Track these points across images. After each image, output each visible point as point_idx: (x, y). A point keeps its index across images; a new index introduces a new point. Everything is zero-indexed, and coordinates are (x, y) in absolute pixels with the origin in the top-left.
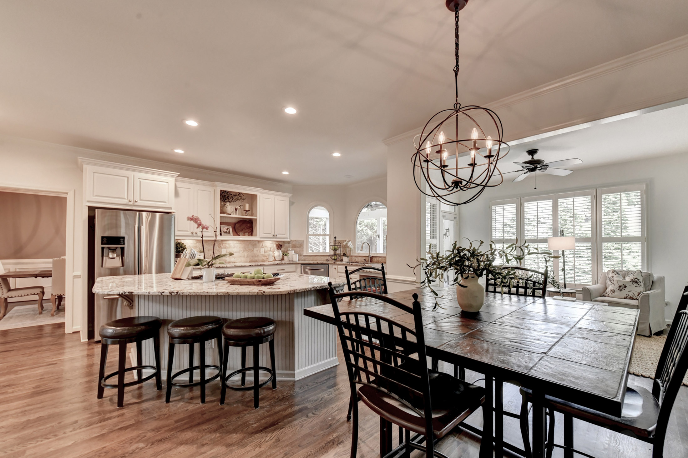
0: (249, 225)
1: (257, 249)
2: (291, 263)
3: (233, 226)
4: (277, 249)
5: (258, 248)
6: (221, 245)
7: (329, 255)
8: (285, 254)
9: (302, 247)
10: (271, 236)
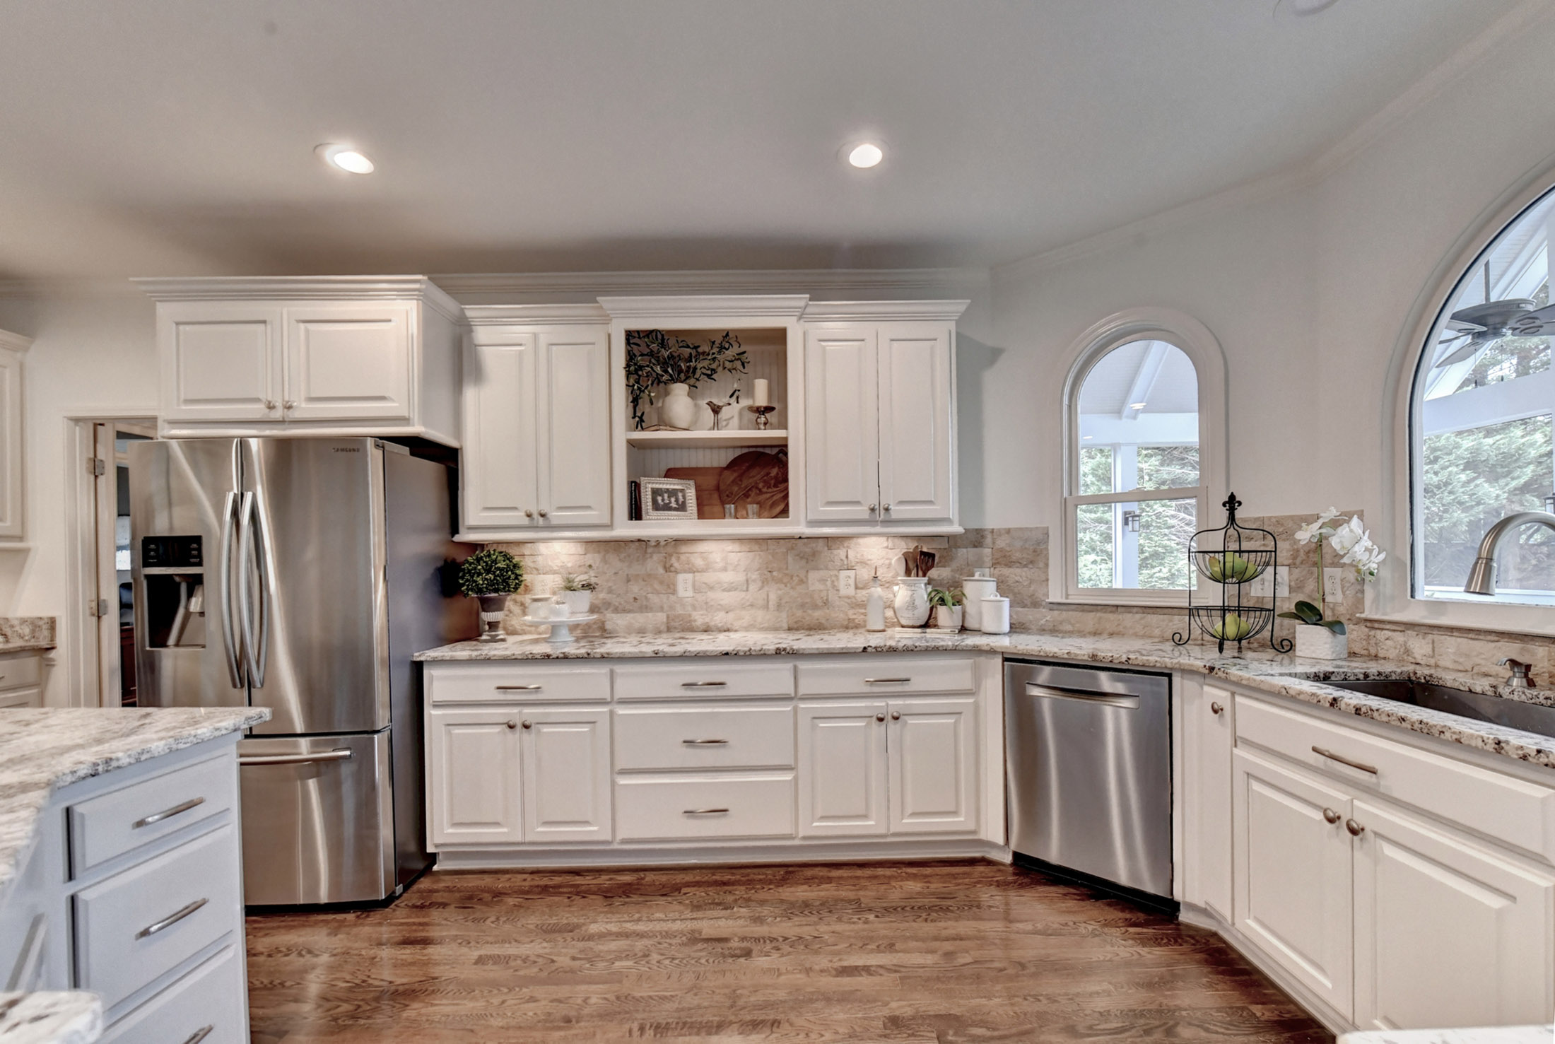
0: (774, 472)
1: (822, 573)
2: (965, 645)
3: (710, 481)
4: (908, 573)
5: (827, 568)
6: (673, 560)
7: (1192, 611)
8: (945, 596)
9: (1041, 565)
10: (862, 512)
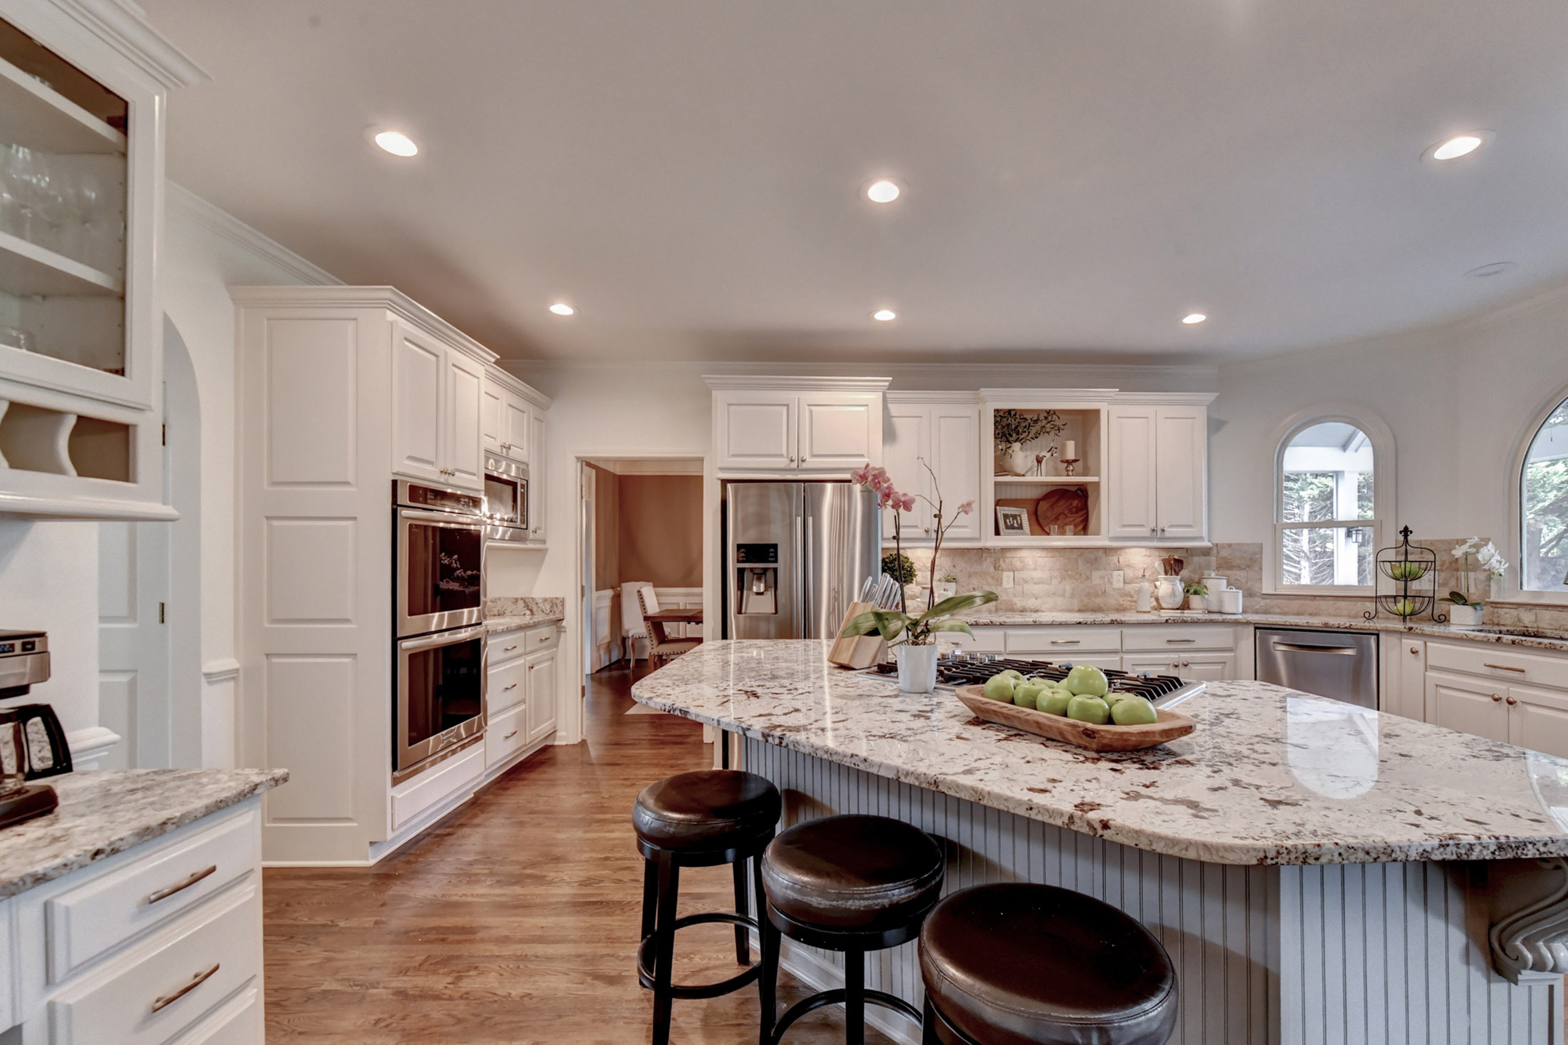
0: (1075, 503)
1: (1102, 573)
2: (1217, 619)
3: (1032, 508)
4: (1166, 573)
5: (1105, 569)
6: (1001, 563)
7: (1377, 599)
8: (1193, 589)
9: (1256, 569)
10: (1146, 532)
